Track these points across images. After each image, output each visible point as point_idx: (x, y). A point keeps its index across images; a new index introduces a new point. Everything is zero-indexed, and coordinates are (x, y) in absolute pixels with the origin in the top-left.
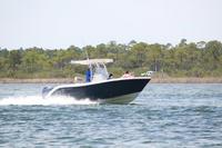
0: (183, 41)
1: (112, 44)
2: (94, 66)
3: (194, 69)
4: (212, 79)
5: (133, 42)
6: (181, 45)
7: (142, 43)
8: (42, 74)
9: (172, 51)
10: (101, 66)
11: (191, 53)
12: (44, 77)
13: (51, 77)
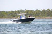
0: (37, 9)
1: (21, 10)
2: (22, 15)
3: (39, 16)
4: (43, 18)
5: (26, 10)
6: (36, 10)
7: (28, 10)
8: (5, 17)
9: (34, 12)
10: (24, 15)
11: (39, 12)
12: (6, 18)
13: (7, 17)
